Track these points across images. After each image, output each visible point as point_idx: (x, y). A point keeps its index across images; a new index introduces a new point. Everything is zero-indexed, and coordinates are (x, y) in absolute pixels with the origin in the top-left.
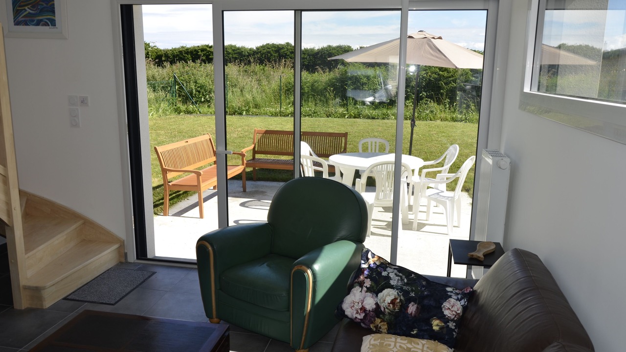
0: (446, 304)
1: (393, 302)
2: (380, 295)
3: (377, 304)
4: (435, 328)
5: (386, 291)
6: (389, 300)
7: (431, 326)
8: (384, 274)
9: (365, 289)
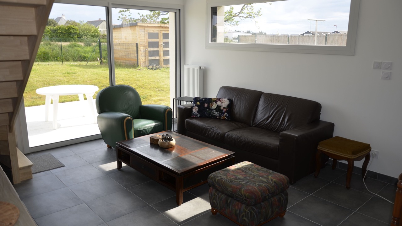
0: (197, 109)
1: (212, 105)
2: (217, 106)
3: (217, 103)
4: (198, 102)
5: (215, 107)
6: (214, 105)
7: (200, 102)
8: (218, 113)
9: (222, 106)
